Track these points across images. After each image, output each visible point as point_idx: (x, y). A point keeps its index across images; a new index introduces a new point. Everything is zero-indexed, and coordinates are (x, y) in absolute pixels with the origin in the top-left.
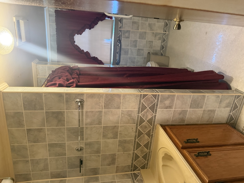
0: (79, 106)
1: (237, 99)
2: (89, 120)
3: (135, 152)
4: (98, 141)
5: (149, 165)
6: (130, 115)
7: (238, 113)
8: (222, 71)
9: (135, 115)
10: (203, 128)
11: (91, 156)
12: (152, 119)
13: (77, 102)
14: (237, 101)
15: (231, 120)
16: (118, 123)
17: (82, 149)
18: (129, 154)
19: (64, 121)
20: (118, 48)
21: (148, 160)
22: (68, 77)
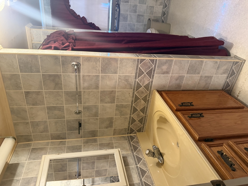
0: (76, 70)
1: (234, 65)
2: (86, 85)
3: (132, 116)
4: (96, 105)
5: (145, 128)
6: (127, 81)
7: (234, 80)
8: (222, 38)
9: (132, 81)
10: (199, 93)
11: (89, 119)
12: (149, 84)
13: (73, 65)
14: (235, 68)
15: (227, 87)
16: (115, 88)
17: (81, 112)
18: (126, 118)
19: (61, 84)
20: (117, 13)
21: (144, 124)
22: (63, 41)
